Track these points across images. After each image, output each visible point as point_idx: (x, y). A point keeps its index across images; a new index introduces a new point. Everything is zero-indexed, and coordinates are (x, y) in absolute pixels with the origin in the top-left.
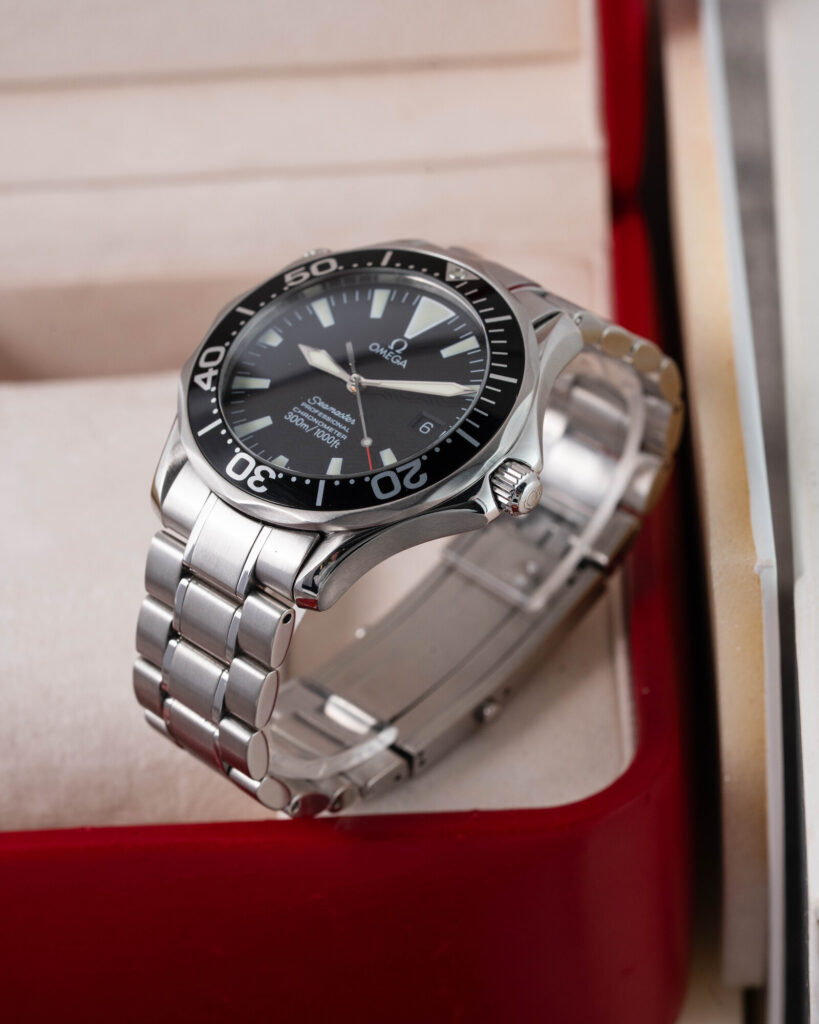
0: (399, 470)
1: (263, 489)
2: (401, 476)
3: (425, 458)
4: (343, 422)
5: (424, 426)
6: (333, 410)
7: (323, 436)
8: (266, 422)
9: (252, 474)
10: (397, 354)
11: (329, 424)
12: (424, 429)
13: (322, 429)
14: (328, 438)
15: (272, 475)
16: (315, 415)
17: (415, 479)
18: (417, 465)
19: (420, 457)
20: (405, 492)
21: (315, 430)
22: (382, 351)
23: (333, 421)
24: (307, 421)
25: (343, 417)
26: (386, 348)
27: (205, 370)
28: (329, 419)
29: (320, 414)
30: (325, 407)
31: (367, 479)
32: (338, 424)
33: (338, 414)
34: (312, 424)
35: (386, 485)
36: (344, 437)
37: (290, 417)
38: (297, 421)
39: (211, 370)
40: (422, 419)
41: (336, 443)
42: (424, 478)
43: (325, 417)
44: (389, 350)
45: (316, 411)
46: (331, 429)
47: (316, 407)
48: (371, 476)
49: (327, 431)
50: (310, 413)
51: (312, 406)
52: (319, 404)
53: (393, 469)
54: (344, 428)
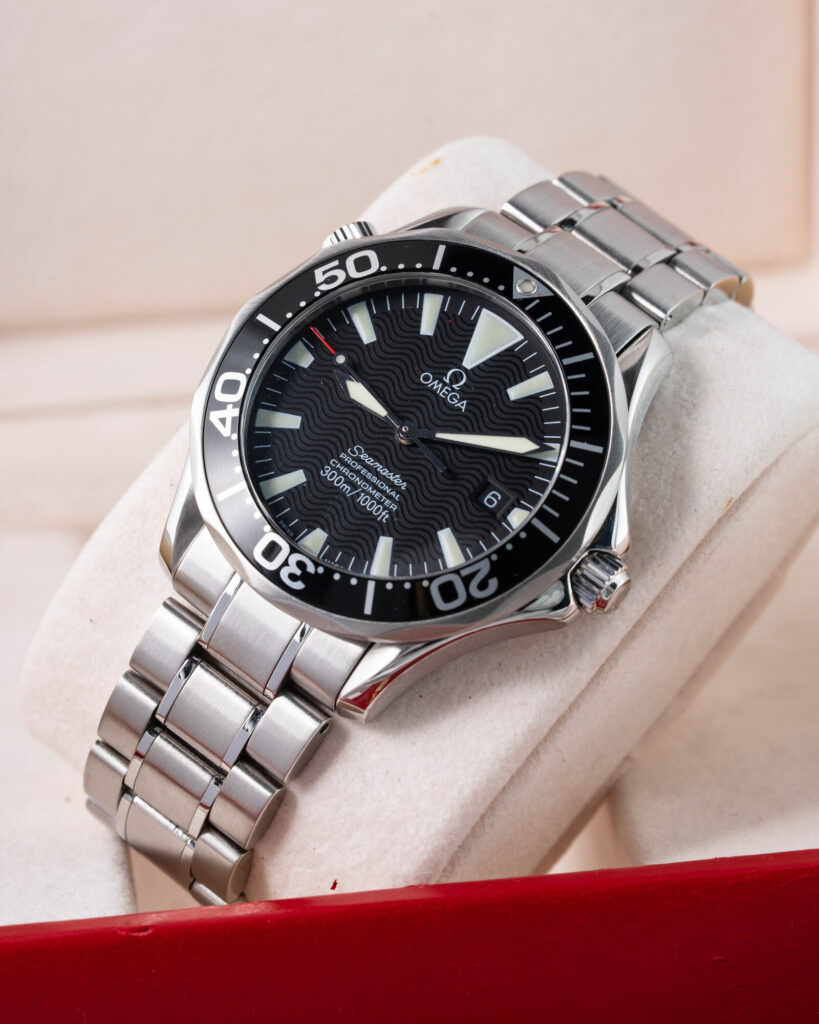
0: (464, 573)
1: (299, 585)
2: (467, 580)
3: (494, 557)
4: (392, 485)
5: (489, 496)
6: (379, 467)
7: (368, 503)
8: (296, 478)
9: (286, 563)
10: (453, 390)
11: (375, 487)
12: (490, 502)
13: (367, 493)
14: (375, 507)
15: (311, 568)
16: (358, 472)
17: (483, 586)
18: (485, 567)
19: (489, 556)
20: (471, 602)
21: (358, 495)
22: (437, 385)
23: (379, 483)
24: (348, 482)
25: (391, 478)
26: (441, 381)
27: (222, 406)
28: (374, 479)
29: (364, 471)
30: (370, 461)
31: (425, 583)
32: (386, 488)
33: (385, 473)
34: (354, 486)
35: (448, 591)
36: (394, 507)
37: (327, 473)
38: (335, 479)
39: (230, 407)
40: (485, 487)
41: (384, 516)
42: (493, 583)
43: (369, 476)
44: (445, 384)
45: (359, 467)
46: (377, 495)
47: (358, 460)
48: (431, 580)
49: (373, 498)
50: (352, 470)
51: (354, 459)
52: (362, 456)
53: (457, 571)
54: (393, 494)
